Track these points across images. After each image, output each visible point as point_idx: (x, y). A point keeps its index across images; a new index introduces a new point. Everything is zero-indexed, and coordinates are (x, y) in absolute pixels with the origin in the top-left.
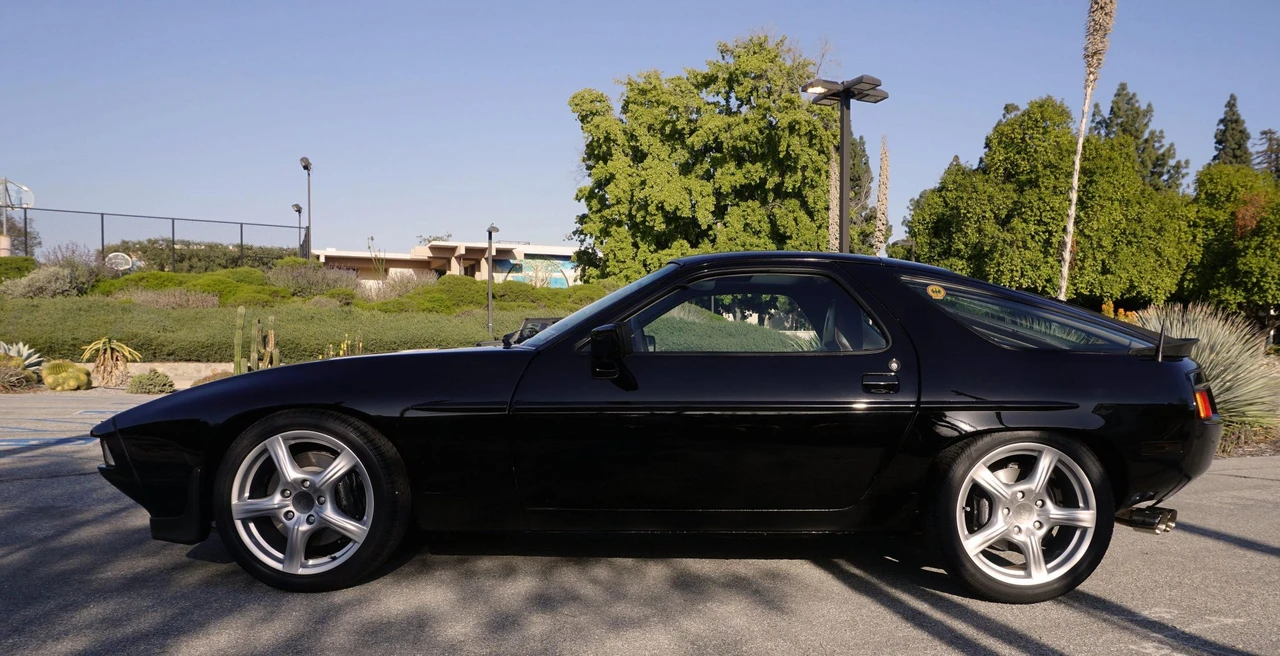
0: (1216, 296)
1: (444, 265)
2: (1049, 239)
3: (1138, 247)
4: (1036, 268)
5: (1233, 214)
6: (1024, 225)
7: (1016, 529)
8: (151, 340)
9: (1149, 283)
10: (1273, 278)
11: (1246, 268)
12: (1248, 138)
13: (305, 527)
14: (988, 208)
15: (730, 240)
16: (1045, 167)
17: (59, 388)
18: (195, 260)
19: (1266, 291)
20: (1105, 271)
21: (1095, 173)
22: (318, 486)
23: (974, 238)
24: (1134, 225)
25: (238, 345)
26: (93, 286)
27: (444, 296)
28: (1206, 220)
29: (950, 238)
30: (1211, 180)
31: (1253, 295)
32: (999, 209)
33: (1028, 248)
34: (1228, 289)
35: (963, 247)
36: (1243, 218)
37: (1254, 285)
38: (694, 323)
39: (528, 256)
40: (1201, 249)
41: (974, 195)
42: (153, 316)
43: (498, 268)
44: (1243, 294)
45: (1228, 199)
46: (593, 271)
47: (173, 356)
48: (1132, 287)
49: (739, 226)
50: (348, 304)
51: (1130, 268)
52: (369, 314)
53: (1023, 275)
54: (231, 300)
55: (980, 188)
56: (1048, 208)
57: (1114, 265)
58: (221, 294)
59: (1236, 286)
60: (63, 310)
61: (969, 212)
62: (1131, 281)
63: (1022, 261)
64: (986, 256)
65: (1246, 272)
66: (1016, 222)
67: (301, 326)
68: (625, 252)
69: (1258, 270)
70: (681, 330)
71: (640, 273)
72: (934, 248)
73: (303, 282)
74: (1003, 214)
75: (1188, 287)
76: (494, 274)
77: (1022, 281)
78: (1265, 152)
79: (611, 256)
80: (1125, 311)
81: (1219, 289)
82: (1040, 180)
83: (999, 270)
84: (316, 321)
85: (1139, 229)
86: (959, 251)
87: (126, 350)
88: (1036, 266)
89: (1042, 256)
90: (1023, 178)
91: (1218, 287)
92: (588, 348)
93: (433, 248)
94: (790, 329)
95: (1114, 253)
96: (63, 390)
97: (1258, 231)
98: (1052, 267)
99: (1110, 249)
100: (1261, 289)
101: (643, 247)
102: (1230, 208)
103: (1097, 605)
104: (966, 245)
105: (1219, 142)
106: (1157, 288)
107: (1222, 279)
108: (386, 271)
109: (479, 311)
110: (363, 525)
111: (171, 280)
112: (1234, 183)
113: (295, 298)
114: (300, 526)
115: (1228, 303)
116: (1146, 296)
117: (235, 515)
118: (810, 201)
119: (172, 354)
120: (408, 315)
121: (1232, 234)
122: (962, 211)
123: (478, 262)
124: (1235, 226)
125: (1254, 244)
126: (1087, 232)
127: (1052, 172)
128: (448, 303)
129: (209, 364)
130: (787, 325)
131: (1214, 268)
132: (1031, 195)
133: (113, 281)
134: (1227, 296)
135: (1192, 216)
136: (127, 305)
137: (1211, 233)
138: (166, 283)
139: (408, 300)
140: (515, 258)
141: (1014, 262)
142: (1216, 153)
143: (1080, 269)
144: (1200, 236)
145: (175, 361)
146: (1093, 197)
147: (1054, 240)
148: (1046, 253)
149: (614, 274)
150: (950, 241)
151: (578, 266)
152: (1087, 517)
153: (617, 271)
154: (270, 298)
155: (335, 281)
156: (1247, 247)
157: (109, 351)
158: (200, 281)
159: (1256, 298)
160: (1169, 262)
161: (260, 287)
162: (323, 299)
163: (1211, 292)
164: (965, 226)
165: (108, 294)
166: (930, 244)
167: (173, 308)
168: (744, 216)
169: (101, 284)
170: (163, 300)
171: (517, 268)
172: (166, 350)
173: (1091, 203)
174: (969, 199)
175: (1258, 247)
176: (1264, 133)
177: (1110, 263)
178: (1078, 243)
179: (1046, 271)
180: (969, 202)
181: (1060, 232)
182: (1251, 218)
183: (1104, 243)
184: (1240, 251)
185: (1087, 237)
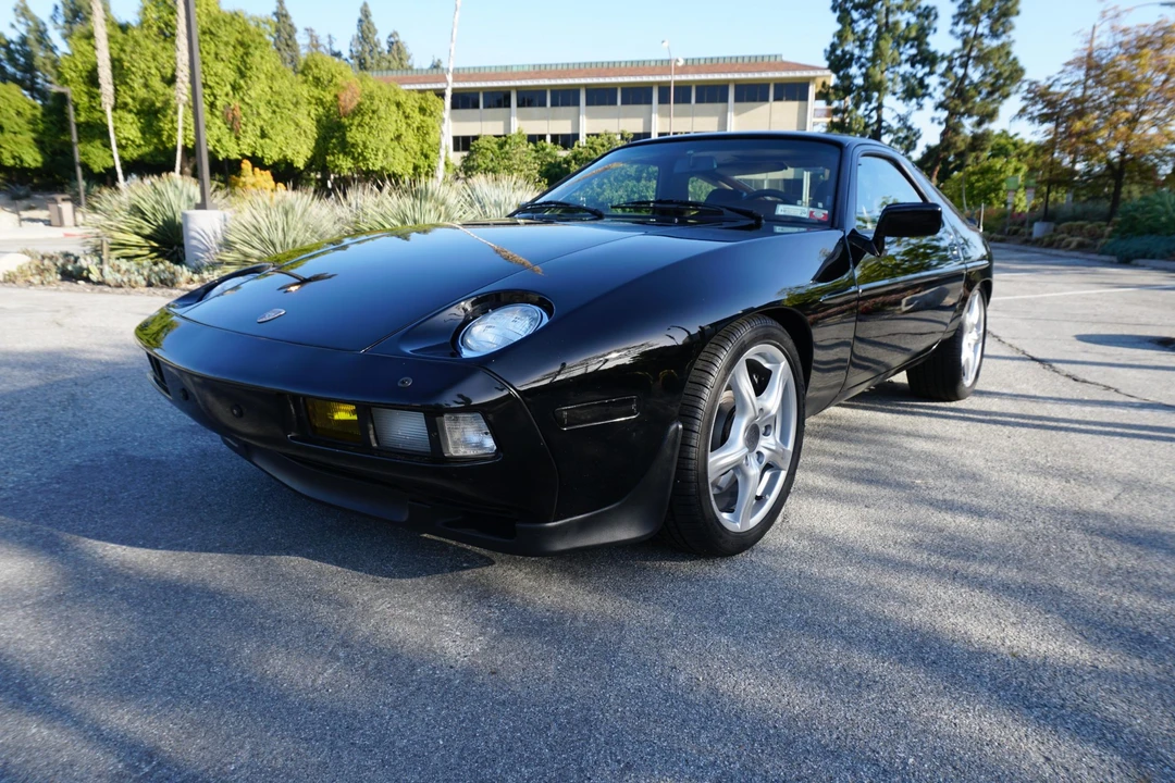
0: (332, 161)
3: (282, 118)
5: (336, 96)
9: (293, 148)
10: (372, 150)
11: (353, 141)
12: (296, 32)
19: (368, 160)
20: (263, 135)
23: (141, 93)
24: (276, 98)
28: (316, 99)
30: (316, 66)
31: (358, 163)
32: (164, 68)
34: (341, 156)
35: (130, 101)
36: (345, 101)
37: (359, 154)
40: (316, 123)
41: (138, 49)
44: (352, 161)
45: (330, 82)
48: (282, 151)
51: (279, 134)
55: (142, 43)
57: (270, 132)
59: (346, 154)
64: (158, 111)
65: (353, 144)
69: (361, 143)
72: (94, 98)
78: (308, 45)
81: (334, 156)
83: (172, 127)
85: (280, 100)
91: (333, 154)
95: (268, 121)
97: (358, 112)
98: (219, 129)
99: (265, 117)
100: (364, 158)
102: (333, 90)
104: (133, 98)
106: (299, 153)
107: (335, 147)
112: (333, 70)
115: (341, 168)
116: (290, 159)
121: (338, 113)
124: (338, 107)
125: (356, 122)
126: (247, 99)
131: (327, 139)
134: (340, 162)
137: (321, 109)
143: (243, 132)
144: (313, 112)
146: (251, 68)
147: (218, 103)
148: (212, 113)
156: (351, 125)
159: (361, 164)
160: (305, 132)
163: (328, 158)
164: (131, 79)
173: (249, 73)
174: (132, 52)
175: (360, 125)
176: (307, 30)
177: (268, 129)
178: (241, 108)
179: (215, 132)
180: (134, 56)
181: (224, 97)
182: (351, 101)
183: (262, 111)
184: (346, 127)
185: (248, 104)
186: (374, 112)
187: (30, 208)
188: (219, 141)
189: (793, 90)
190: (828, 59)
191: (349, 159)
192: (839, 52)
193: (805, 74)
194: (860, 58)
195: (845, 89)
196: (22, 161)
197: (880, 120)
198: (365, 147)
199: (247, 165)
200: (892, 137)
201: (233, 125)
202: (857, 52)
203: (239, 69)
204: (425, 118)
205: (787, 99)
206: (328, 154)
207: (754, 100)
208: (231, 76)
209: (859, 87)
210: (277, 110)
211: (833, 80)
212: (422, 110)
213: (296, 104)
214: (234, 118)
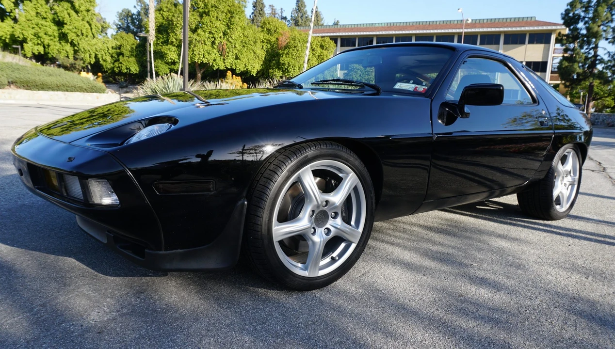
0: (272, 72)
2: (214, 41)
3: (247, 49)
4: (209, 54)
5: (277, 38)
6: (203, 33)
9: (251, 65)
11: (283, 62)
15: (28, 20)
16: (212, 7)
20: (237, 58)
21: (234, 13)
28: (267, 40)
29: (168, 34)
30: (269, 23)
31: (285, 73)
32: (191, 24)
33: (206, 45)
34: (277, 70)
35: (174, 40)
36: (281, 41)
37: (286, 69)
40: (265, 52)
45: (275, 31)
48: (246, 66)
49: (34, 13)
51: (246, 57)
53: (204, 57)
56: (214, 27)
59: (279, 69)
61: (178, 24)
62: (246, 63)
63: (204, 50)
65: (283, 64)
66: (199, 31)
69: (287, 63)
72: (159, 39)
74: (194, 26)
77: (203, 59)
80: (236, 76)
81: (273, 70)
82: (210, 12)
85: (247, 40)
86: (172, 42)
90: (201, 10)
97: (287, 47)
98: (215, 54)
99: (239, 49)
102: (276, 36)
105: (254, 7)
106: (254, 67)
107: (274, 66)
112: (277, 26)
116: (250, 70)
118: (77, 5)
121: (277, 47)
122: (175, 23)
124: (278, 44)
125: (285, 52)
126: (230, 39)
127: (215, 10)
131: (270, 61)
132: (206, 19)
134: (276, 73)
135: (262, 37)
137: (269, 45)
141: (200, 51)
143: (227, 57)
144: (265, 46)
146: (233, 24)
147: (216, 42)
148: (212, 47)
150: (168, 36)
156: (283, 53)
160: (258, 57)
163: (270, 71)
164: (176, 30)
168: (35, 8)
173: (232, 27)
174: (178, 17)
175: (287, 54)
176: (270, 6)
177: (239, 55)
178: (227, 44)
179: (213, 56)
180: (178, 19)
181: (219, 39)
182: (285, 41)
183: (237, 46)
184: (280, 55)
185: (230, 42)
186: (295, 47)
187: (127, 92)
188: (214, 60)
189: (541, 38)
190: (563, 19)
191: (281, 72)
192: (571, 15)
193: (549, 28)
194: (584, 18)
195: (574, 36)
196: (130, 71)
197: (596, 55)
198: (289, 66)
199: (229, 73)
200: (603, 65)
201: (222, 53)
202: (582, 14)
203: (227, 24)
204: (323, 51)
205: (537, 43)
206: (270, 69)
207: (516, 43)
208: (223, 28)
209: (583, 36)
210: (245, 45)
211: (567, 31)
212: (322, 47)
213: (255, 42)
214: (222, 49)
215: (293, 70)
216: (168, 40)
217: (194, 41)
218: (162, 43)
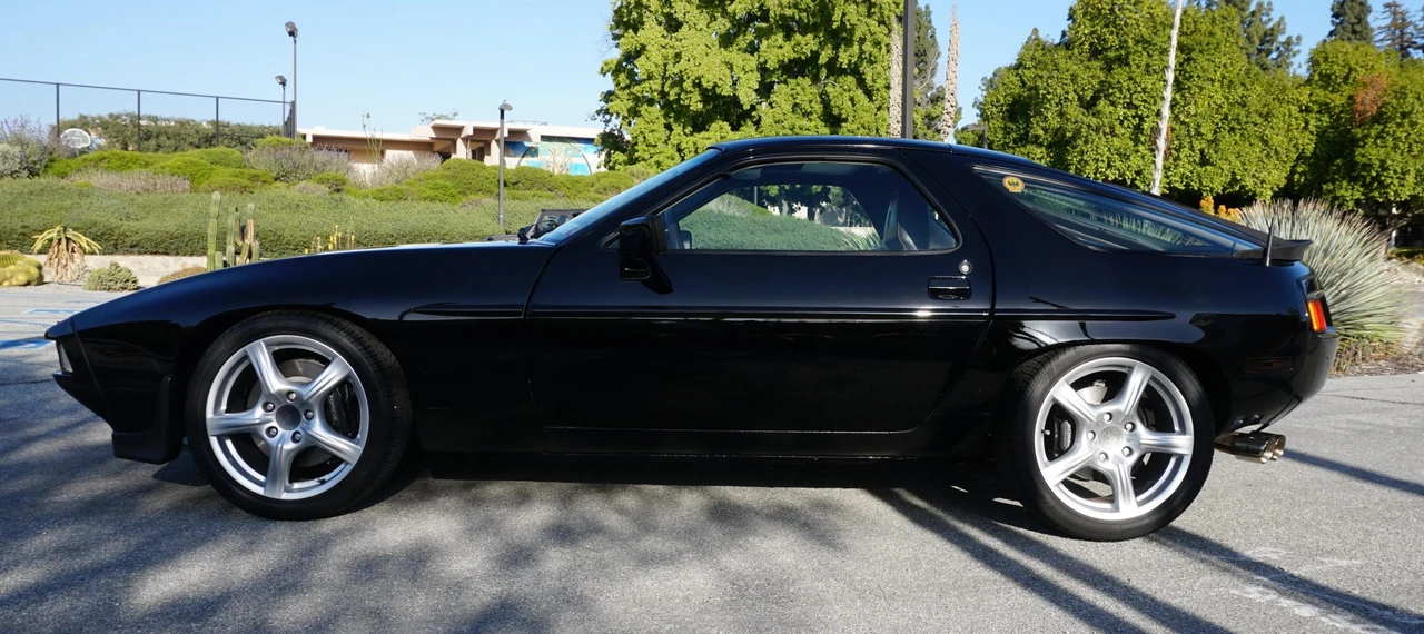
0: (1330, 192)
1: (448, 148)
2: (1139, 125)
3: (1242, 135)
4: (1124, 157)
5: (1350, 97)
6: (1112, 108)
7: (1103, 456)
8: (112, 229)
9: (1254, 176)
10: (1395, 172)
11: (1364, 160)
12: (1370, 11)
13: (290, 446)
14: (1071, 89)
15: (777, 122)
16: (1137, 42)
17: (6, 283)
18: (163, 138)
19: (1388, 186)
20: (1204, 162)
21: (1194, 50)
22: (305, 398)
23: (1055, 122)
24: (1237, 109)
25: (212, 236)
26: (46, 166)
27: (449, 183)
28: (1321, 105)
29: (1028, 123)
30: (1326, 59)
31: (1372, 191)
32: (1083, 90)
33: (1116, 135)
34: (1345, 184)
35: (1041, 132)
36: (1363, 103)
37: (1374, 179)
38: (734, 217)
39: (545, 138)
40: (1314, 138)
41: (1055, 74)
42: (115, 202)
43: (511, 152)
44: (1361, 189)
45: (1346, 79)
46: (619, 156)
47: (137, 248)
48: (1234, 181)
49: (788, 107)
50: (338, 191)
51: (1232, 158)
52: (362, 203)
53: (1109, 166)
54: (205, 184)
55: (1062, 65)
56: (1139, 89)
57: (1214, 155)
58: (192, 178)
59: (1353, 180)
60: (11, 194)
61: (1049, 93)
62: (1234, 174)
63: (1109, 150)
64: (1068, 143)
65: (1365, 165)
66: (1102, 105)
67: (284, 215)
68: (656, 135)
69: (1378, 163)
70: (719, 224)
71: (673, 159)
72: (1009, 133)
73: (287, 166)
74: (1089, 95)
75: (1299, 180)
76: (506, 159)
77: (1108, 172)
78: (1388, 27)
79: (641, 139)
80: (1227, 208)
81: (1334, 184)
82: (1131, 57)
83: (1082, 160)
84: (302, 209)
85: (1243, 113)
86: (1037, 137)
87: (84, 241)
88: (1125, 155)
89: (1131, 144)
90: (1112, 54)
91: (1333, 181)
92: (616, 244)
93: (436, 128)
94: (845, 224)
95: (1214, 142)
96: (11, 285)
97: (1379, 118)
98: (1143, 157)
99: (1210, 137)
100: (1381, 183)
101: (677, 129)
102: (1347, 90)
103: (1194, 544)
104: (1046, 130)
105: (1336, 15)
106: (1263, 182)
107: (1337, 172)
108: (382, 153)
109: (488, 201)
110: (357, 444)
111: (136, 161)
112: (1352, 63)
113: (278, 183)
114: (285, 444)
115: (1344, 200)
116: (1250, 190)
117: (210, 432)
118: (868, 79)
119: (136, 246)
120: (407, 204)
121: (1351, 121)
122: (1041, 92)
123: (488, 144)
124: (1353, 111)
125: (1373, 133)
126: (1184, 117)
127: (1144, 48)
128: (453, 191)
129: (178, 257)
130: (841, 220)
131: (1330, 161)
132: (1120, 74)
133: (70, 161)
134: (1343, 192)
135: (1304, 99)
136: (85, 189)
137: (1326, 119)
138: (130, 164)
139: (406, 187)
140: (530, 141)
141: (1100, 151)
142: (1333, 28)
143: (1176, 159)
144: (1312, 122)
145: (140, 253)
146: (1191, 77)
147: (1145, 126)
148: (1136, 141)
149: (644, 160)
150: (1028, 126)
151: (602, 150)
152: (1183, 443)
153: (647, 156)
154: (249, 183)
155: (324, 164)
156: (1366, 136)
157: (64, 242)
158: (170, 162)
159: (1376, 194)
160: (1277, 152)
161: (237, 170)
162: (310, 184)
163: (1325, 187)
164: (1045, 108)
165: (63, 176)
166: (1004, 129)
167: (138, 193)
168: (792, 95)
169: (55, 164)
170: (127, 184)
171: (532, 152)
172: (129, 241)
174: (1049, 77)
175: (1379, 136)
177: (1211, 153)
178: (1173, 130)
179: (1136, 162)
180: (1050, 81)
181: (1155, 118)
182: (1373, 103)
183: (1205, 130)
184: (1359, 140)
185: (1183, 123)
186: (1404, 115)
198: (1384, 167)
199: (1207, 201)
206: (1325, 182)
215: (1396, 182)
216: (1027, 133)
217: (1084, 130)
218: (1015, 142)
